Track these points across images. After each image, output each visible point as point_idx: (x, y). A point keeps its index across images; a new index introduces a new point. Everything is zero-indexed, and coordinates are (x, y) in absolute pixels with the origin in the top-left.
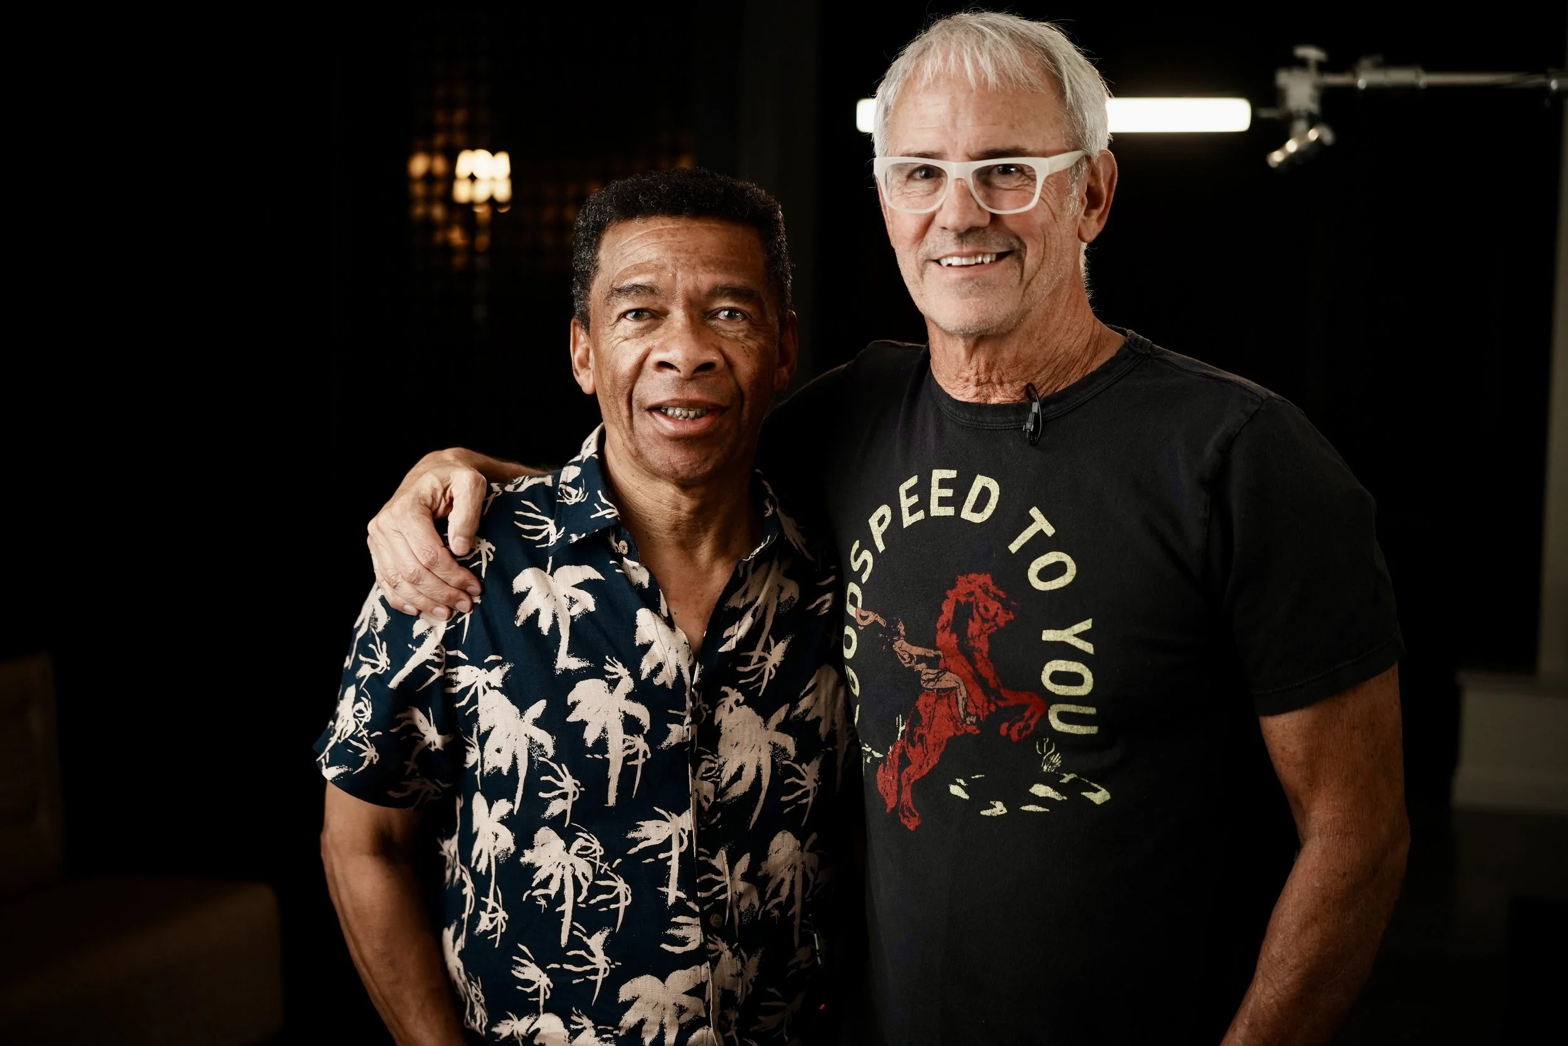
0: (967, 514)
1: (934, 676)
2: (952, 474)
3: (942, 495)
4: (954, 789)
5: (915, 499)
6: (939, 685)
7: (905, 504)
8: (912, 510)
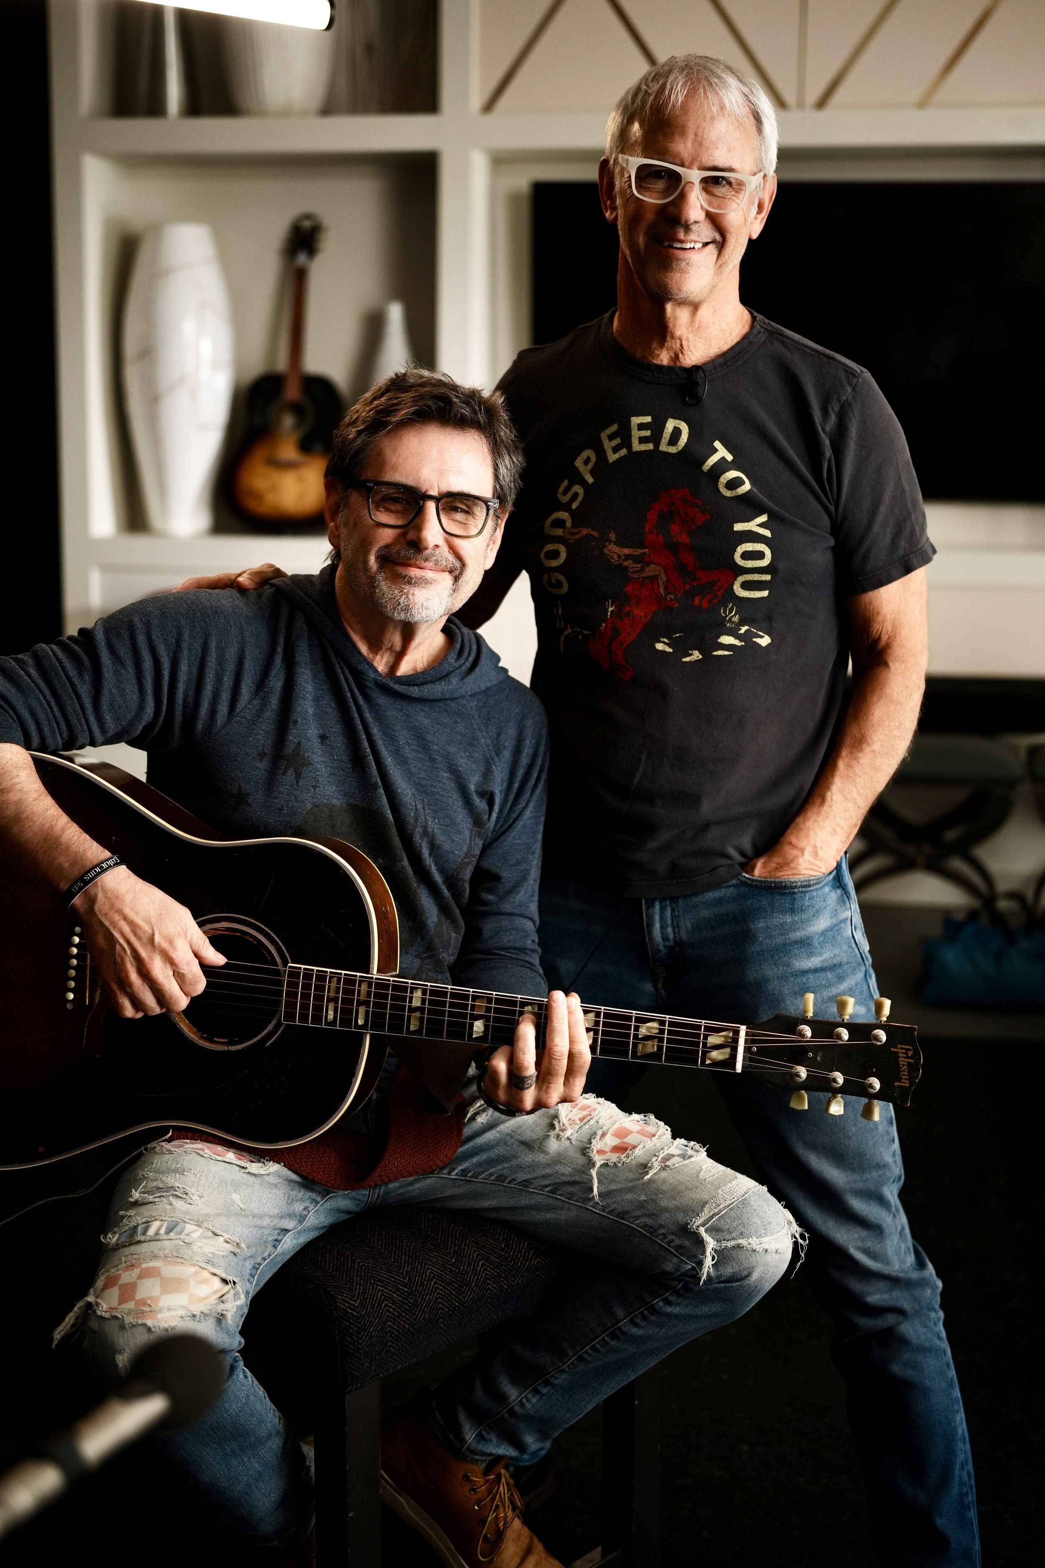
1: (639, 568)
2: (648, 419)
3: (642, 435)
4: (660, 646)
5: (617, 441)
6: (643, 575)
7: (609, 445)
8: (616, 450)
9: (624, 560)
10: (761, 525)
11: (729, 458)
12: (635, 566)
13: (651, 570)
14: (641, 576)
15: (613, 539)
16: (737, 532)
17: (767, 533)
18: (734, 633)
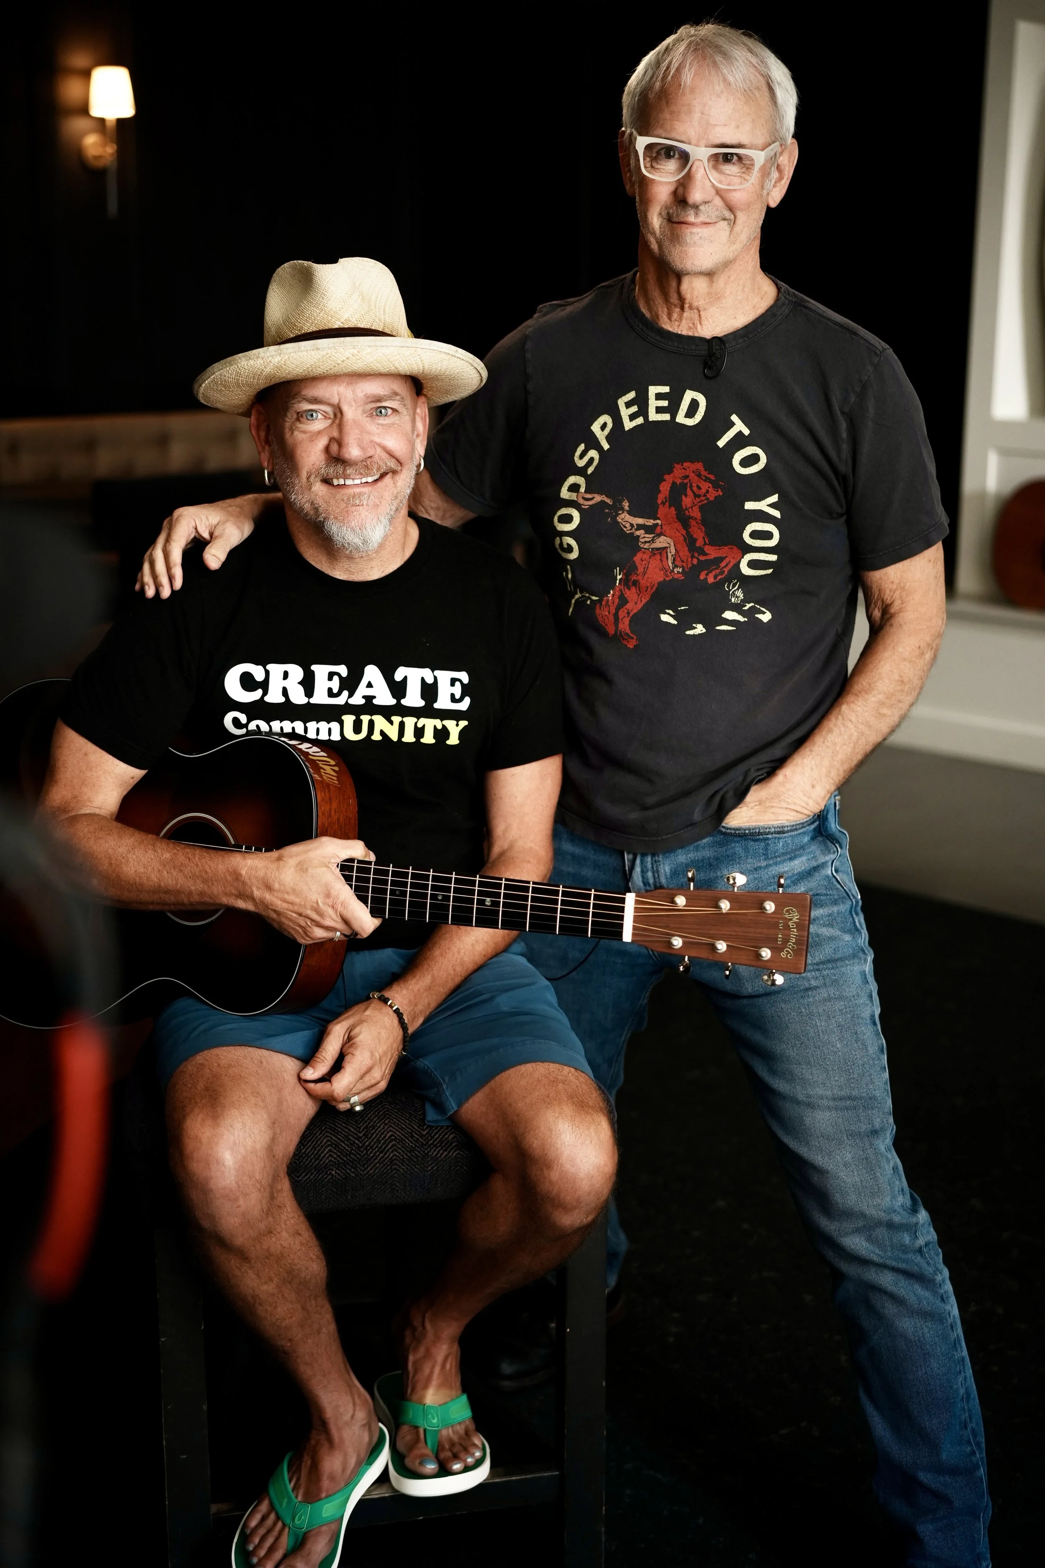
0: (681, 418)
1: (650, 539)
2: (666, 389)
4: (664, 618)
7: (625, 413)
8: (632, 417)
11: (746, 432)
14: (651, 547)
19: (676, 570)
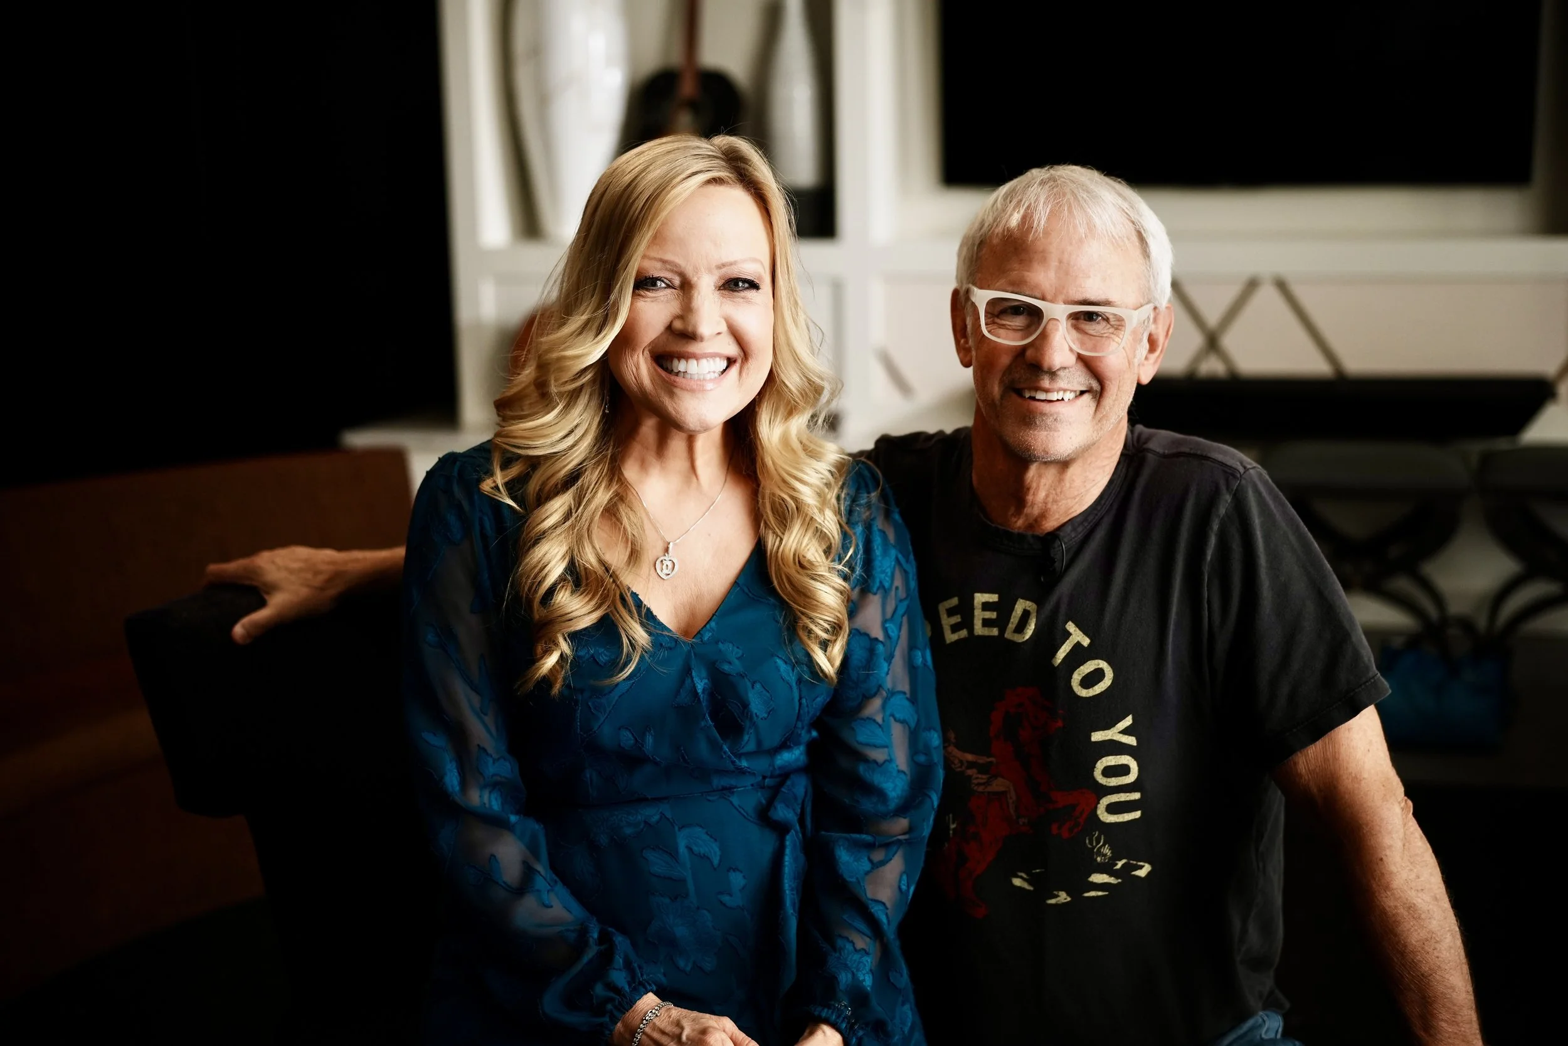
0: (1010, 634)
1: (984, 781)
2: (993, 598)
3: (986, 617)
4: (1017, 882)
5: (957, 619)
6: (989, 789)
7: (947, 622)
8: (955, 628)
9: (968, 768)
10: (1125, 732)
11: (1086, 642)
12: (980, 776)
13: (999, 785)
14: (986, 790)
15: (953, 740)
16: (1096, 743)
17: (1131, 741)
18: (1107, 869)
19: (1022, 821)
